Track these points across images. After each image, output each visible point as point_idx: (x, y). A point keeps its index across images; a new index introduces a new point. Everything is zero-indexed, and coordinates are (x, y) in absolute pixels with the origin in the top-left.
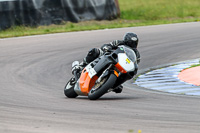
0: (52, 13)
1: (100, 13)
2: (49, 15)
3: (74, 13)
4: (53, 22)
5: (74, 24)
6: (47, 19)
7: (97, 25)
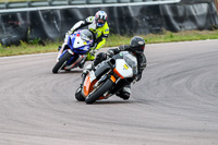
0: (150, 22)
1: (201, 22)
2: (146, 24)
3: (174, 22)
4: (151, 31)
5: (174, 34)
6: (145, 27)
7: (198, 35)
